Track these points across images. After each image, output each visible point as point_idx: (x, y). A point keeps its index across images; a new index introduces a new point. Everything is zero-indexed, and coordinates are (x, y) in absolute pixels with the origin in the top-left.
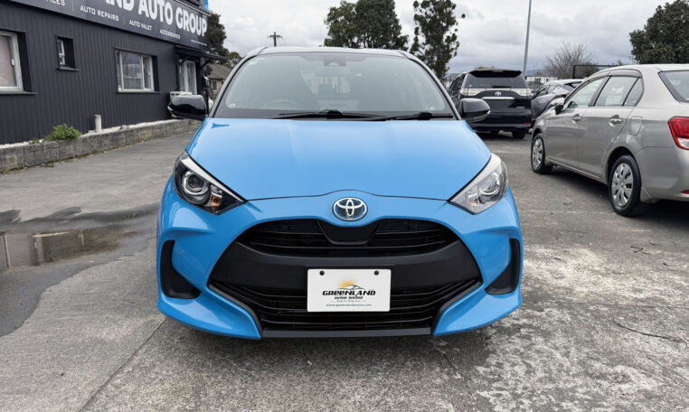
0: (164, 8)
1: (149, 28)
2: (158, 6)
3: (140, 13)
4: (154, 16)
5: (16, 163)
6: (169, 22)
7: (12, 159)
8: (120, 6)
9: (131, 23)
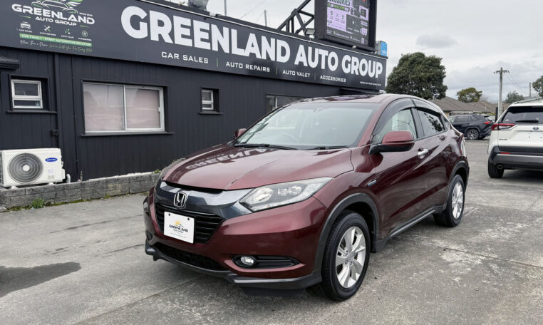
0: (327, 57)
1: (307, 75)
2: (320, 56)
3: (296, 63)
4: (314, 65)
5: (119, 190)
6: (333, 68)
7: (115, 188)
8: (273, 59)
9: (284, 72)
